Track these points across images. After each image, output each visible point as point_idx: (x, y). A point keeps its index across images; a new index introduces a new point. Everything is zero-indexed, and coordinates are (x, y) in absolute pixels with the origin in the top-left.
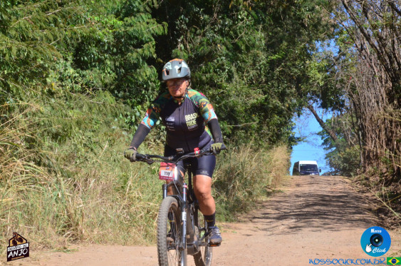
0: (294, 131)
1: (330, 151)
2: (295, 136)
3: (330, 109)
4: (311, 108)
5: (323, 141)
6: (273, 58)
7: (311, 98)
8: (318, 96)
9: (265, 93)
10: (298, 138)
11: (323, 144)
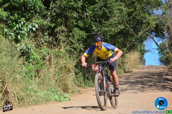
1: (161, 56)
4: (153, 38)
6: (129, 11)
8: (154, 32)
10: (146, 50)
11: (159, 53)
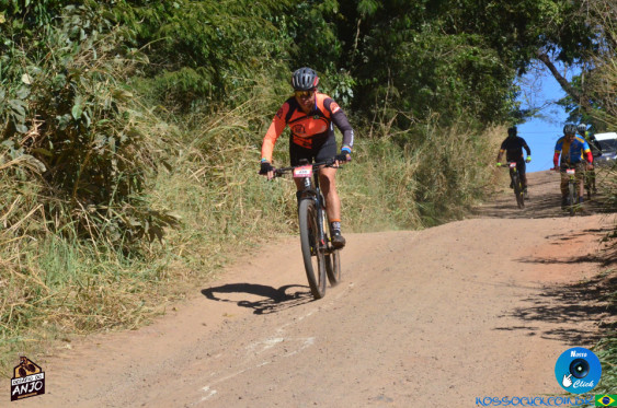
0: (518, 99)
2: (520, 109)
3: (575, 60)
5: (568, 115)
7: (544, 44)
8: (556, 41)
9: (472, 43)
11: (569, 119)
